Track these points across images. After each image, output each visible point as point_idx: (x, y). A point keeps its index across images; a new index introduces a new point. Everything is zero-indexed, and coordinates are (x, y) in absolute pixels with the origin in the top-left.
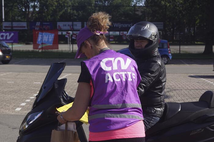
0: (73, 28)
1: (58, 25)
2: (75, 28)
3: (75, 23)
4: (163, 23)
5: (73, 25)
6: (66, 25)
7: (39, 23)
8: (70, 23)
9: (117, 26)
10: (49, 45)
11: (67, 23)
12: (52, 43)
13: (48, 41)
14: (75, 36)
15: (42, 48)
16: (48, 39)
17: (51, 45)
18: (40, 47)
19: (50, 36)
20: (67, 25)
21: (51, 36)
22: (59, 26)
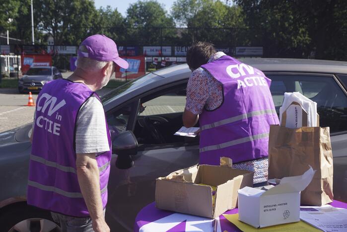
0: (162, 53)
1: (144, 50)
2: (164, 53)
3: (164, 48)
4: (262, 48)
5: (161, 50)
6: (153, 51)
7: (122, 47)
8: (159, 48)
10: (133, 73)
11: (155, 48)
12: (138, 70)
13: (133, 69)
14: (164, 63)
15: (126, 77)
16: (133, 66)
17: (137, 73)
18: (124, 75)
19: (135, 62)
20: (155, 50)
21: (137, 63)
22: (146, 51)
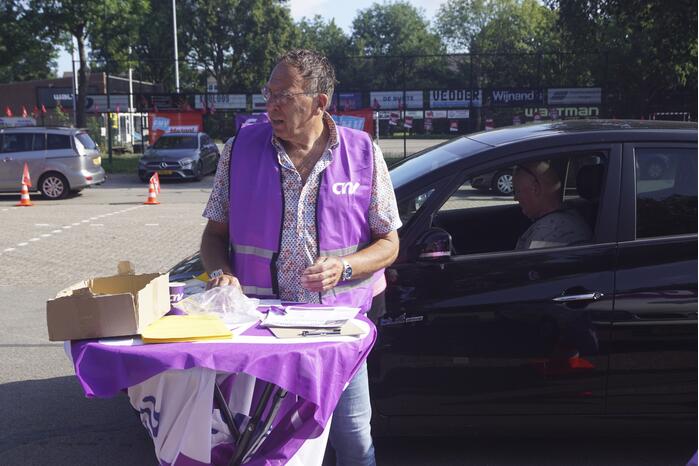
0: (404, 104)
1: (372, 99)
2: (410, 103)
3: (408, 93)
4: (600, 89)
5: (404, 99)
6: (389, 99)
8: (400, 94)
9: (501, 98)
11: (391, 94)
14: (410, 122)
19: (356, 122)
20: (392, 98)
21: (358, 123)
22: (375, 100)
